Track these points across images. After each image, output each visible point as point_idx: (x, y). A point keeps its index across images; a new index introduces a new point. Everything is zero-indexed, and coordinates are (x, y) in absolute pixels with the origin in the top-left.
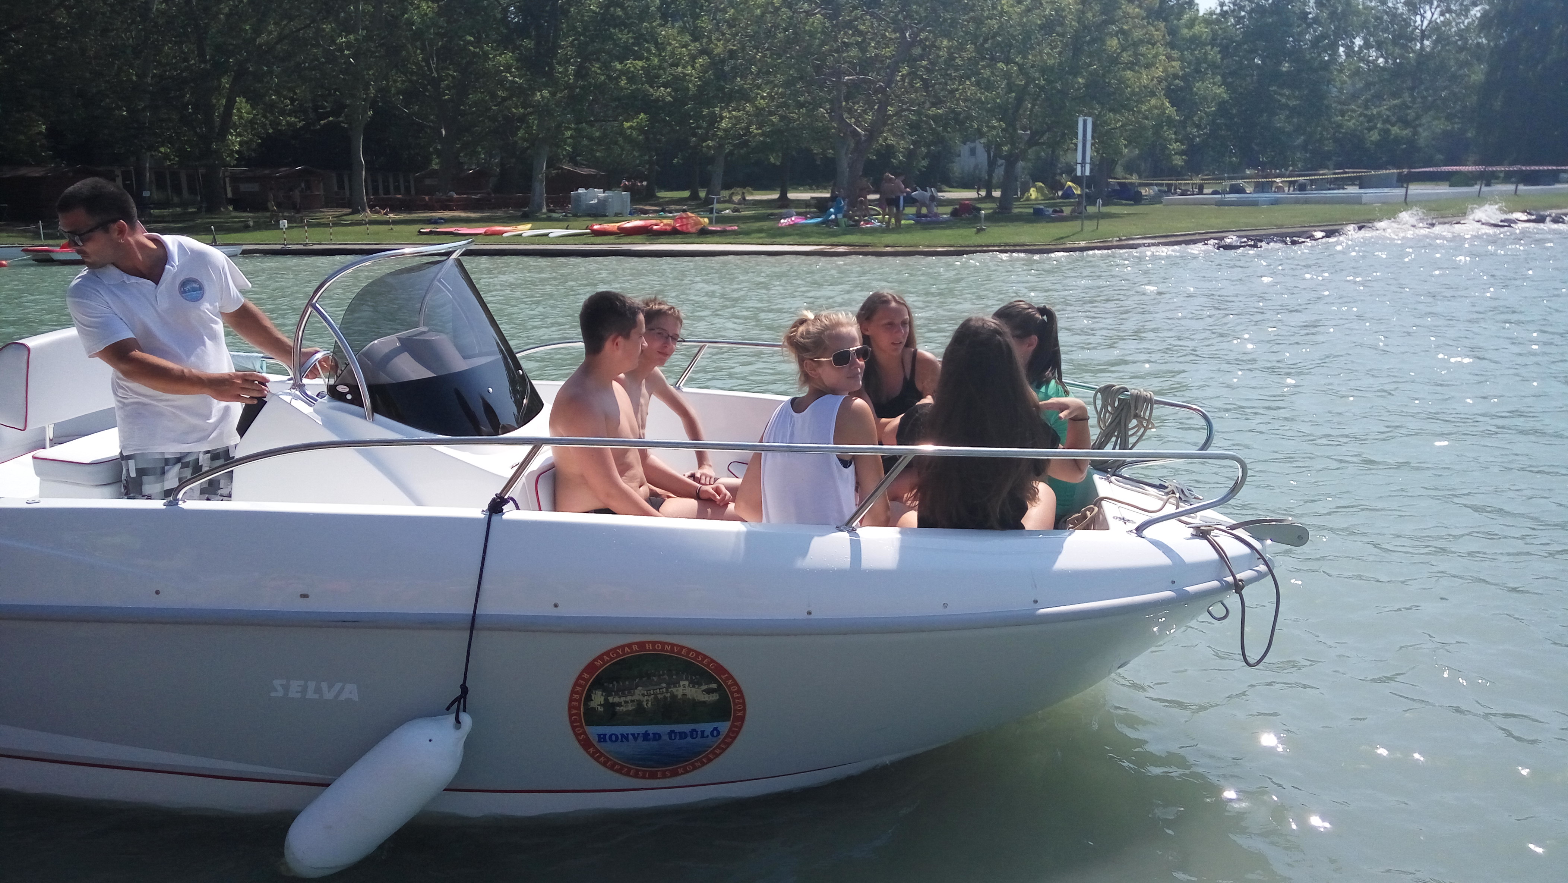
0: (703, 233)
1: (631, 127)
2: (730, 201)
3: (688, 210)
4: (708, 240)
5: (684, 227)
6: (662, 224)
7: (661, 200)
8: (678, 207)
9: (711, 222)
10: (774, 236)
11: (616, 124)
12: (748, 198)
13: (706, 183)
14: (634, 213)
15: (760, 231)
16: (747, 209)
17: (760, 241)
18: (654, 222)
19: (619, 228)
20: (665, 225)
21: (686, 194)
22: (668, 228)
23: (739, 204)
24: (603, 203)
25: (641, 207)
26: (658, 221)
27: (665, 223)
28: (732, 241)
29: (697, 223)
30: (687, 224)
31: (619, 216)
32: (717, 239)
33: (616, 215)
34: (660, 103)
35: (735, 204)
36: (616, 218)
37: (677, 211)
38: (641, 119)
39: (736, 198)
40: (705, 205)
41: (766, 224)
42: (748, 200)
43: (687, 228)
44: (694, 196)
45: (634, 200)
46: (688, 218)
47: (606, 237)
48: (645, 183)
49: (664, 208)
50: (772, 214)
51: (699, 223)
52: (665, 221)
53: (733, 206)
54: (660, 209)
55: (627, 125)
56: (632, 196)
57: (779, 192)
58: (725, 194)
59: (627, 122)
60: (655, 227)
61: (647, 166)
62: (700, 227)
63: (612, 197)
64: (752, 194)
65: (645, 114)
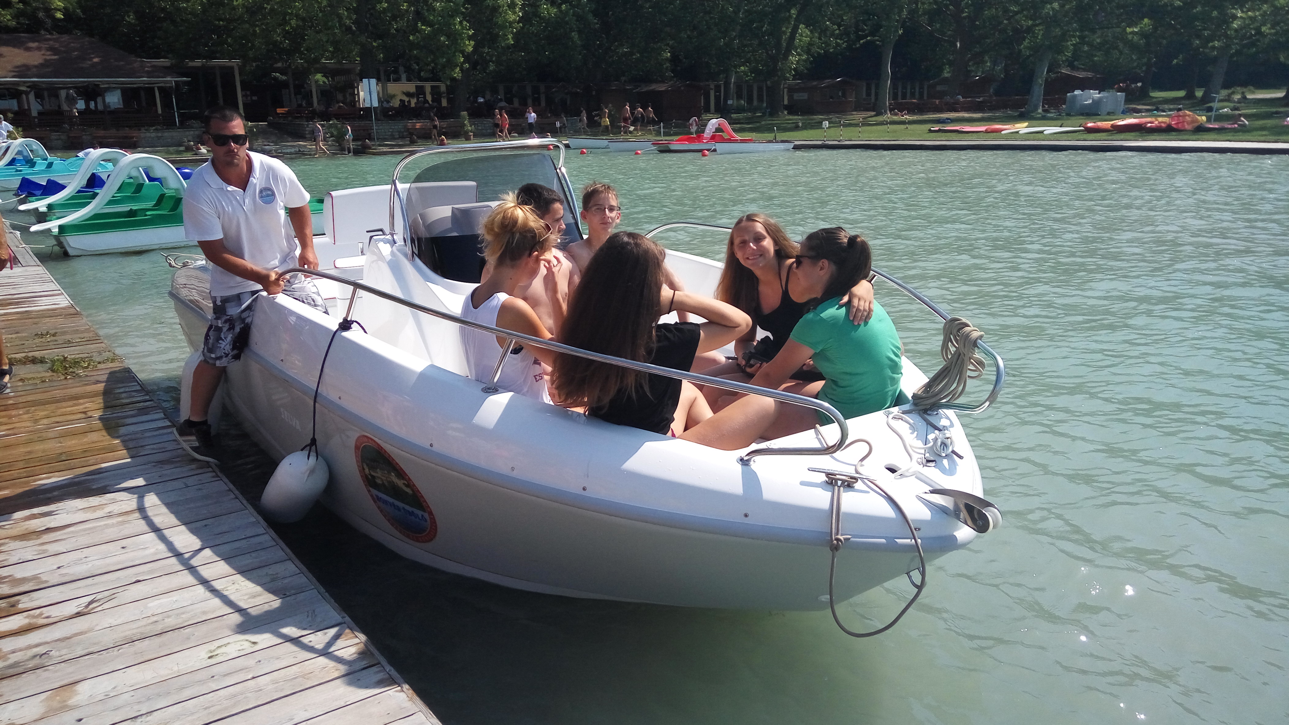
0: (1200, 131)
1: (1133, 33)
3: (1185, 109)
4: (1205, 137)
5: (1180, 125)
7: (1155, 100)
8: (1172, 107)
9: (1209, 120)
10: (1279, 134)
11: (1118, 30)
12: (1250, 96)
13: (1204, 82)
14: (1127, 112)
15: (1262, 128)
16: (1247, 108)
18: (1149, 119)
19: (1112, 126)
20: (1159, 123)
21: (1181, 94)
22: (1163, 125)
23: (1239, 102)
24: (1097, 103)
25: (1134, 106)
26: (1153, 119)
28: (1229, 138)
29: (1194, 121)
30: (1184, 122)
31: (1111, 114)
32: (1213, 135)
35: (1234, 102)
36: (1108, 117)
37: (1170, 110)
38: (1146, 24)
39: (1237, 97)
40: (1203, 104)
41: (1269, 122)
43: (1184, 126)
44: (1190, 96)
46: (1186, 115)
47: (1099, 134)
48: (1139, 84)
49: (1158, 107)
51: (1197, 121)
52: (1160, 119)
54: (1154, 108)
55: (1129, 30)
57: (1286, 91)
58: (1224, 93)
59: (1129, 28)
60: (1149, 125)
62: (1196, 125)
63: (1107, 98)
64: (1253, 93)
65: (1150, 19)
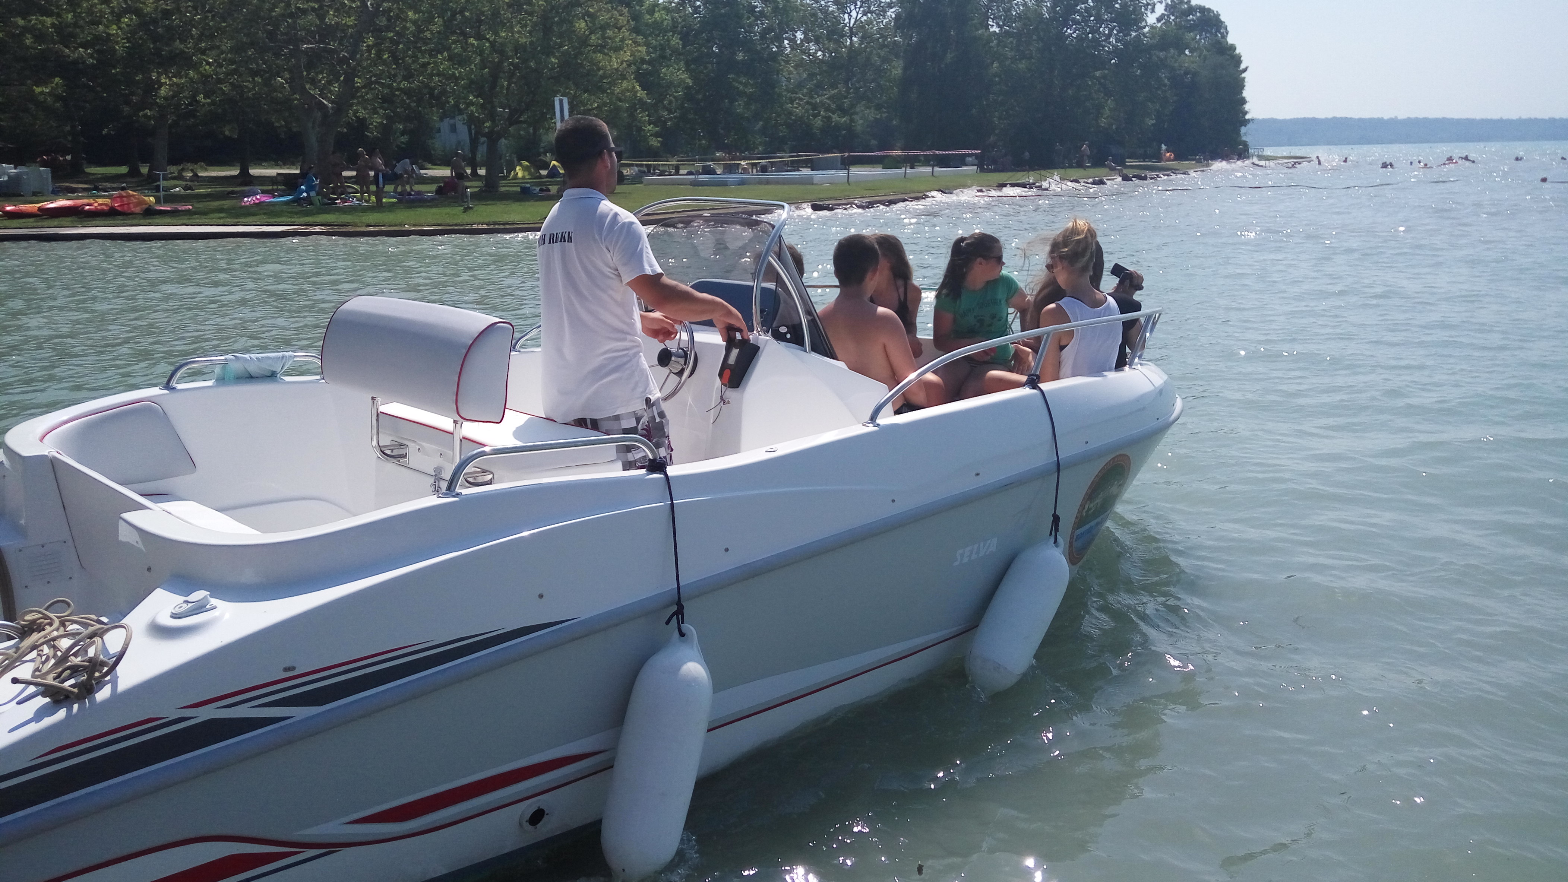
0: (149, 214)
1: (43, 93)
2: (180, 177)
3: (129, 188)
4: (157, 221)
5: (126, 207)
6: (96, 204)
7: (91, 177)
8: (115, 185)
9: (158, 201)
10: (237, 216)
11: (24, 88)
12: (201, 174)
13: (147, 156)
14: (57, 193)
15: (220, 210)
16: (200, 187)
17: (222, 221)
18: (86, 201)
19: (40, 209)
20: (100, 205)
21: (124, 170)
22: (104, 207)
23: (191, 180)
24: (15, 181)
25: (67, 184)
26: (92, 201)
27: (101, 202)
28: (185, 221)
29: (141, 203)
30: (128, 204)
31: (37, 195)
32: (168, 220)
33: (35, 194)
34: (81, 66)
35: (186, 180)
36: (35, 198)
37: (114, 189)
38: (57, 84)
39: (189, 174)
40: (150, 183)
41: (227, 203)
42: (202, 177)
43: (129, 208)
44: (134, 172)
45: (56, 177)
46: (129, 196)
47: (24, 220)
48: (69, 157)
49: (96, 186)
50: (233, 192)
51: (144, 202)
52: (100, 201)
53: (184, 183)
54: (92, 186)
55: (38, 90)
56: (52, 172)
57: (239, 168)
58: (173, 169)
59: (37, 87)
60: (88, 207)
61: (70, 138)
62: (145, 207)
63: (27, 174)
64: (206, 170)
65: (62, 78)
